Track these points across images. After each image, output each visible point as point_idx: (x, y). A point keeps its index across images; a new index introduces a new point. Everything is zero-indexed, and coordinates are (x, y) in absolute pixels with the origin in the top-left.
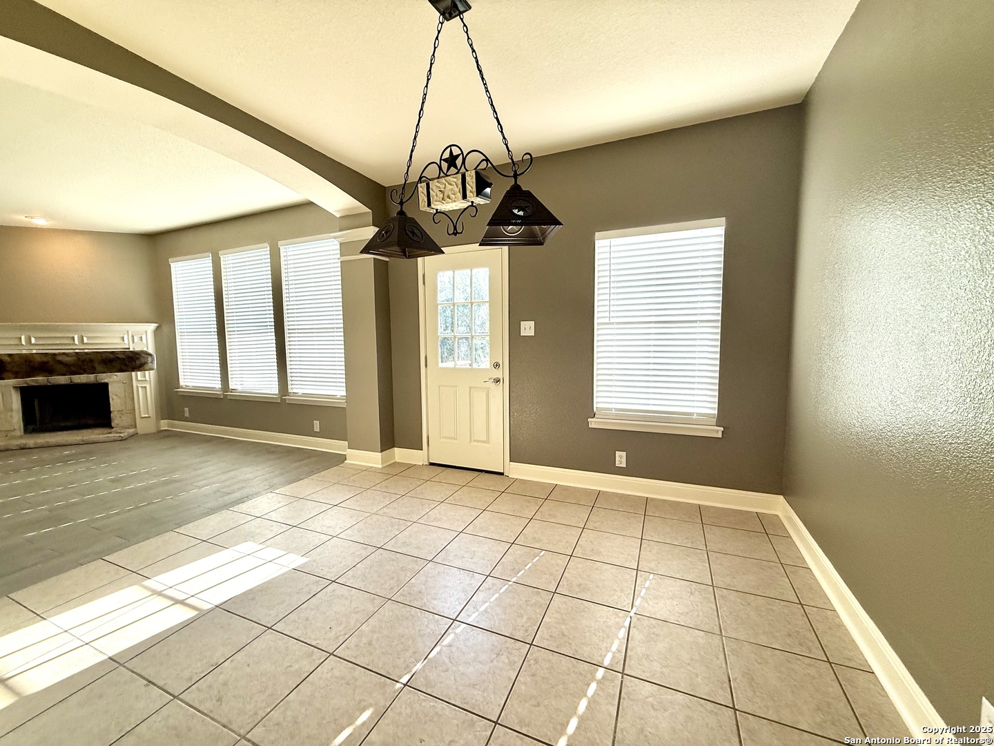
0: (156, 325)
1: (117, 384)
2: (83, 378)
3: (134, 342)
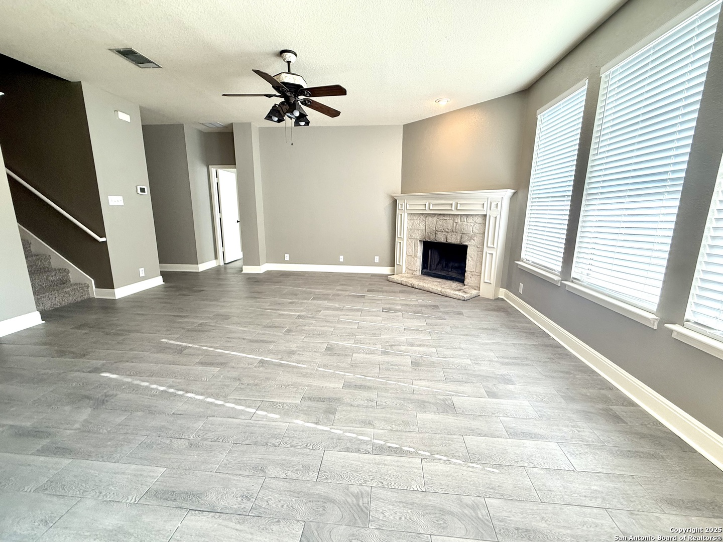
0: (513, 191)
1: (473, 247)
2: (453, 239)
3: (490, 209)
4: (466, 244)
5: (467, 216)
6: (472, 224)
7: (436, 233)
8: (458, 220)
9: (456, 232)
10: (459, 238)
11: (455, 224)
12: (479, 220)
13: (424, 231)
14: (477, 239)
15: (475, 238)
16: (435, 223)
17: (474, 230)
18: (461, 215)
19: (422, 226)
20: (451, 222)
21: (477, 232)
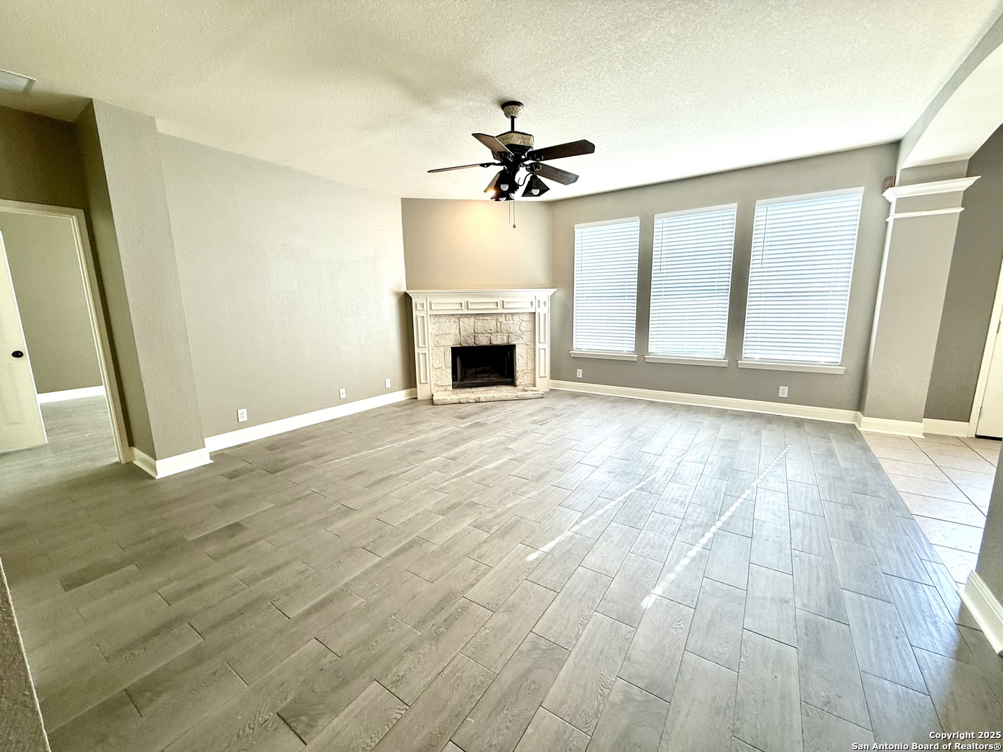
0: (553, 290)
1: (522, 346)
2: (499, 340)
3: (539, 307)
4: (514, 343)
5: (512, 314)
6: (519, 323)
7: (475, 337)
8: (502, 319)
9: (501, 332)
10: (505, 338)
11: (498, 323)
12: (526, 318)
13: (458, 335)
14: (527, 337)
15: (524, 336)
16: (472, 324)
17: (522, 328)
18: (505, 314)
19: (454, 330)
20: (494, 322)
21: (525, 329)
